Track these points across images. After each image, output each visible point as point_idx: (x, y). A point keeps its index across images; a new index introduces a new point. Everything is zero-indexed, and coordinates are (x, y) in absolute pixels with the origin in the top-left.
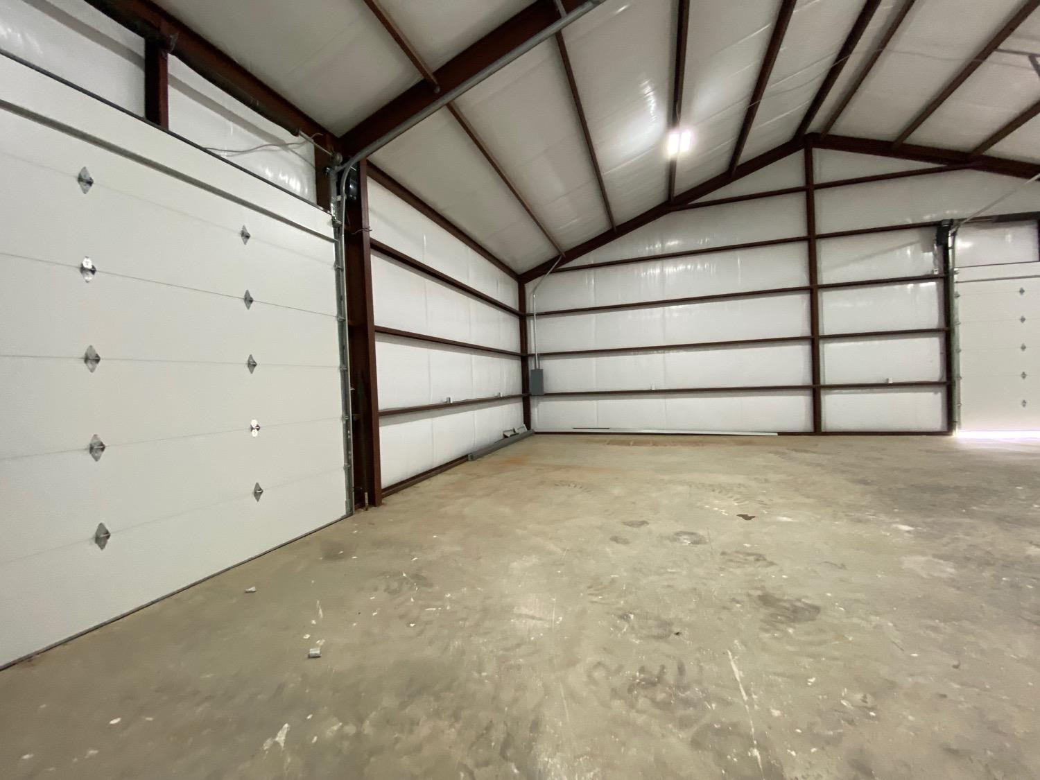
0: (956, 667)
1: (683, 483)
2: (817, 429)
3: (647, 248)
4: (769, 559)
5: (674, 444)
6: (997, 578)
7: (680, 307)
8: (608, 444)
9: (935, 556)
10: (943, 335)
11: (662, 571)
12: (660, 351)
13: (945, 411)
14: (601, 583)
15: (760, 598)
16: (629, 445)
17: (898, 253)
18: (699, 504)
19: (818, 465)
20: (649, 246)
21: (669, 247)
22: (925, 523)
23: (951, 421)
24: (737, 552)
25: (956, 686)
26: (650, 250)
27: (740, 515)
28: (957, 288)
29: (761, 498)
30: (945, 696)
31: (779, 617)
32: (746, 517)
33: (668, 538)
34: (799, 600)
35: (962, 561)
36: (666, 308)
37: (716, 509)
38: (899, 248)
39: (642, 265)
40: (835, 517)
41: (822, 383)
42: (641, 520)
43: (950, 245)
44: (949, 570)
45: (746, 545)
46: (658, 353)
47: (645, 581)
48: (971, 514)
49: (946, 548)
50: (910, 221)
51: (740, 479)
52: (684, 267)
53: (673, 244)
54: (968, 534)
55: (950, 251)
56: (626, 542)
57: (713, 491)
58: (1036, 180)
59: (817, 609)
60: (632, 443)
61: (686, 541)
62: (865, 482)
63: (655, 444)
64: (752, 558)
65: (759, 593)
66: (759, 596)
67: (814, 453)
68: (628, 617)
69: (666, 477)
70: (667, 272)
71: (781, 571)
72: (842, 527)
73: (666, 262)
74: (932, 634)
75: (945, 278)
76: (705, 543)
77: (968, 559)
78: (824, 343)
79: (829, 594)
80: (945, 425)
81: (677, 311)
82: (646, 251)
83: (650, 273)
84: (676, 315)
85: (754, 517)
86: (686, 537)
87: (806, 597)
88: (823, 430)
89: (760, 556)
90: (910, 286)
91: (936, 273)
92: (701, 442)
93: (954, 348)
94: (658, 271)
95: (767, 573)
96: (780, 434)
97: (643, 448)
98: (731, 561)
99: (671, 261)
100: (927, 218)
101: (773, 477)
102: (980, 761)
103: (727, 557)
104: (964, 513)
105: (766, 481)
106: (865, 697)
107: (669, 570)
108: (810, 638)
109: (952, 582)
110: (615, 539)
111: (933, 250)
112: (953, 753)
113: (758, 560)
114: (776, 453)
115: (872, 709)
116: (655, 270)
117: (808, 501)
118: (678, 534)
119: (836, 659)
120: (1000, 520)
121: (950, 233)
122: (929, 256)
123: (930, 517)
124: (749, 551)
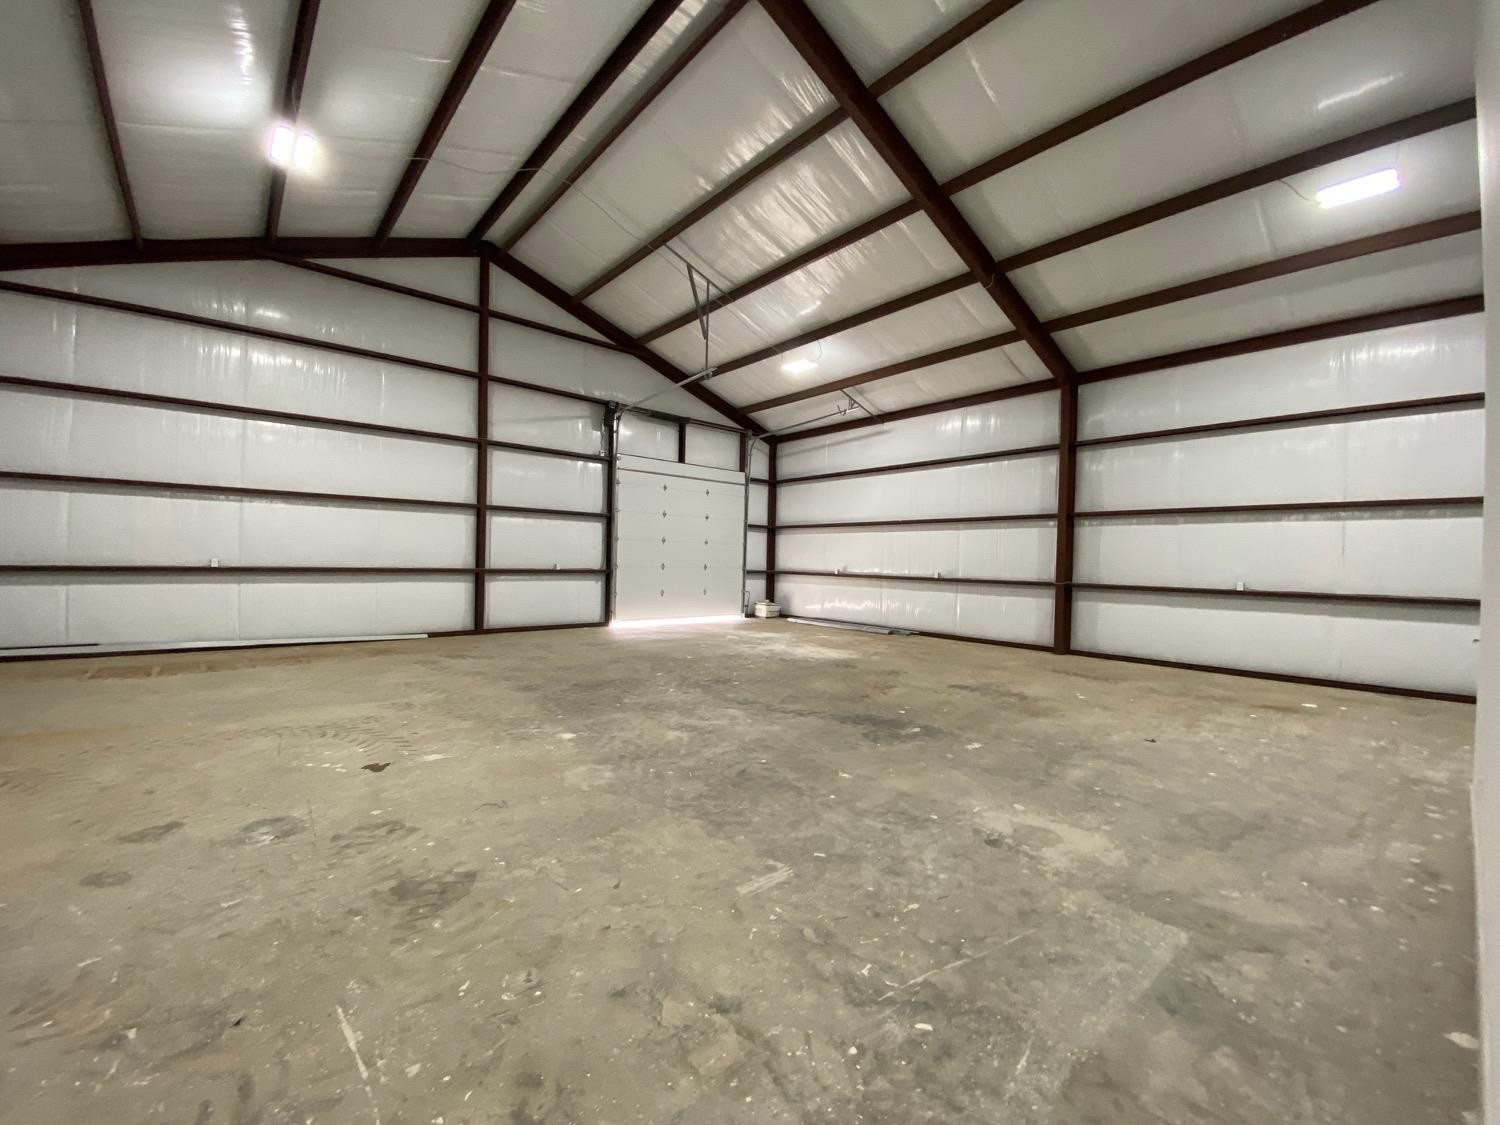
0: (616, 887)
1: (269, 731)
2: (479, 626)
3: (215, 306)
4: (409, 825)
5: (253, 664)
6: (646, 772)
7: (278, 425)
8: (92, 677)
9: (597, 762)
10: (605, 521)
11: (210, 910)
12: (231, 497)
13: (604, 599)
14: (48, 992)
15: (394, 891)
16: (149, 674)
17: (569, 423)
18: (295, 763)
19: (478, 673)
20: (219, 302)
21: (261, 318)
22: (586, 726)
23: (608, 612)
24: (360, 829)
25: (619, 910)
26: (220, 309)
27: (366, 767)
28: (620, 475)
29: (398, 733)
30: (608, 928)
31: (421, 911)
32: (376, 768)
33: (224, 843)
34: (449, 872)
35: (617, 760)
36: (251, 423)
37: (327, 765)
38: (571, 418)
39: (200, 332)
40: (497, 740)
41: (487, 567)
42: (168, 820)
43: (615, 429)
44: (607, 774)
45: (375, 813)
46: (227, 500)
47: (168, 946)
48: (623, 708)
49: (605, 749)
50: (583, 393)
51: (366, 709)
52: (290, 361)
53: (270, 316)
54: (622, 729)
55: (615, 435)
56: (123, 879)
57: (324, 735)
58: (682, 386)
59: (471, 876)
60: (156, 670)
61: (265, 837)
62: (529, 688)
63: (211, 668)
64: (382, 831)
65: (393, 883)
66: (391, 890)
67: (474, 657)
68: (122, 1038)
69: (232, 727)
70: (255, 360)
71: (426, 837)
72: (504, 753)
73: (254, 341)
74: (594, 857)
75: (609, 461)
76: (304, 829)
77: (622, 757)
78: (491, 515)
79: (488, 849)
80: (603, 617)
81: (273, 432)
82: (213, 309)
83: (218, 354)
84: (269, 438)
85: (388, 765)
86: (264, 829)
87: (460, 864)
88: (485, 627)
89: (396, 823)
90: (580, 463)
91: (603, 455)
92: (303, 656)
93: (614, 536)
94: (236, 352)
95: (405, 848)
96: (432, 635)
97: (179, 678)
98: (348, 846)
99: (267, 343)
100: (597, 394)
101: (420, 698)
102: (644, 990)
103: (342, 843)
104: (618, 708)
105: (409, 706)
106: (529, 975)
107: (225, 905)
108: (463, 923)
109: (611, 789)
110: (96, 881)
111: (600, 430)
112: (620, 994)
113: (392, 831)
114: (424, 663)
115: (538, 986)
116: (231, 350)
117: (466, 724)
118: (249, 828)
119: (496, 937)
120: (646, 708)
121: (616, 416)
122: (597, 435)
123: (589, 718)
124: (380, 821)
